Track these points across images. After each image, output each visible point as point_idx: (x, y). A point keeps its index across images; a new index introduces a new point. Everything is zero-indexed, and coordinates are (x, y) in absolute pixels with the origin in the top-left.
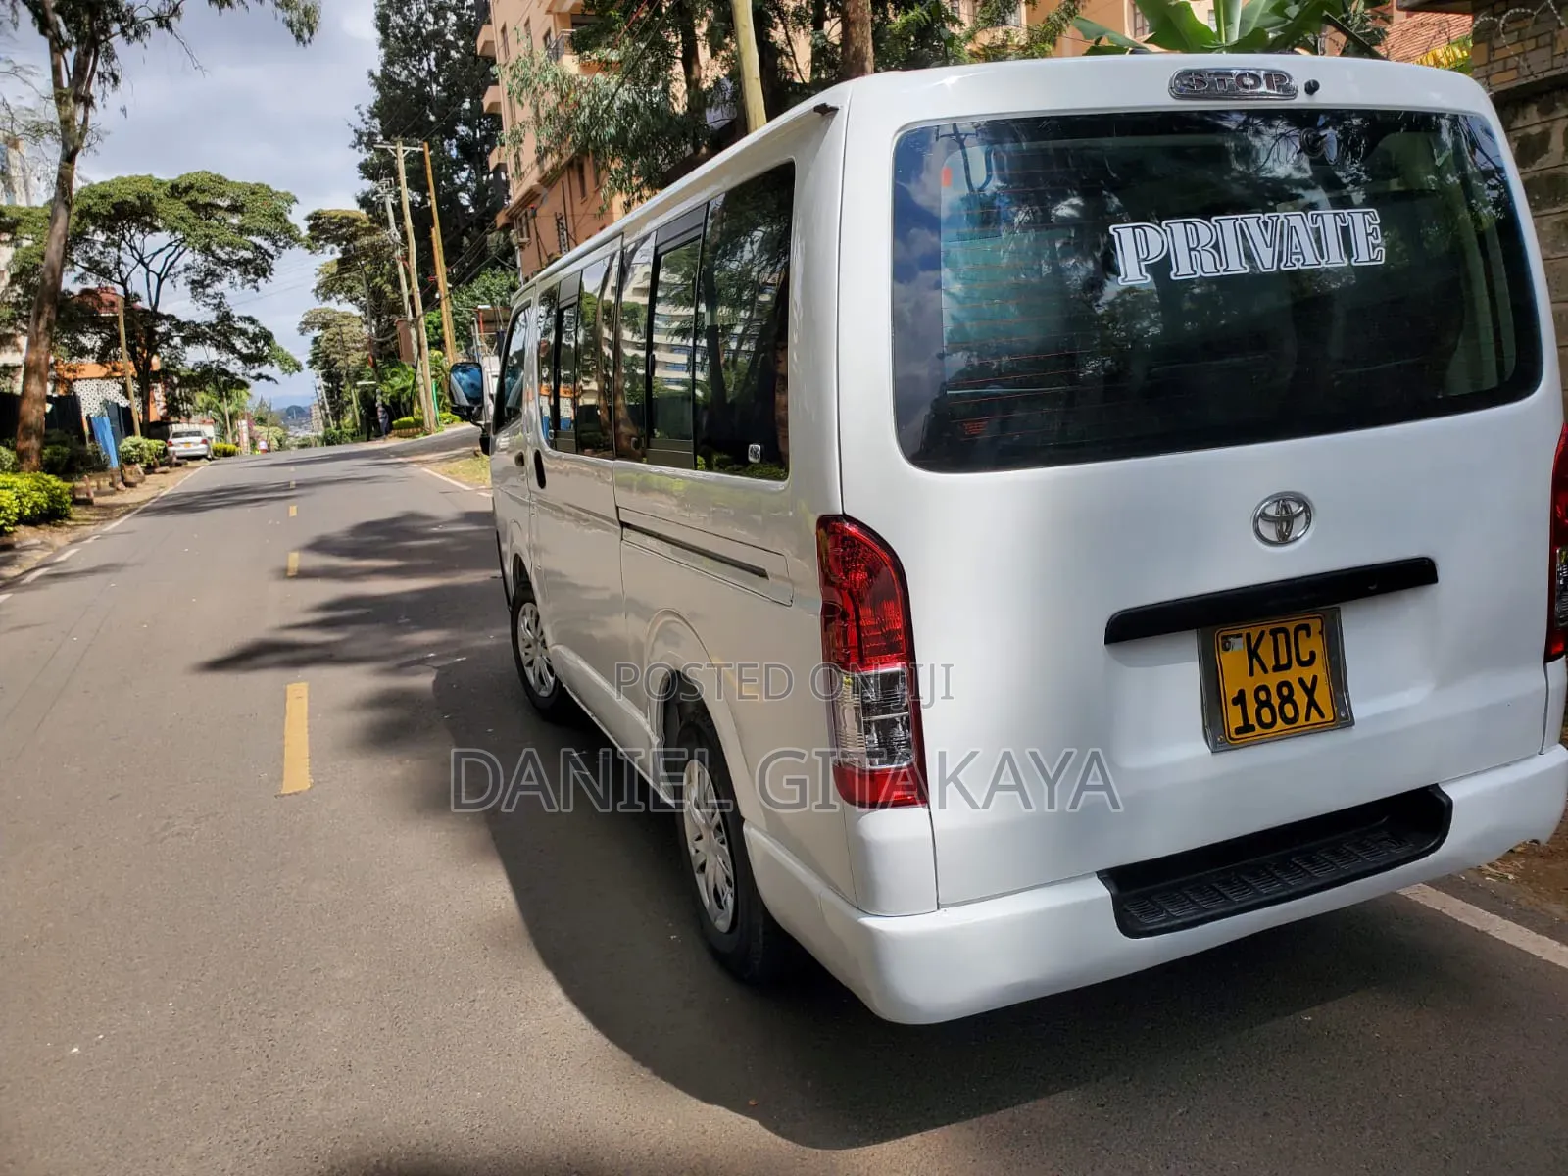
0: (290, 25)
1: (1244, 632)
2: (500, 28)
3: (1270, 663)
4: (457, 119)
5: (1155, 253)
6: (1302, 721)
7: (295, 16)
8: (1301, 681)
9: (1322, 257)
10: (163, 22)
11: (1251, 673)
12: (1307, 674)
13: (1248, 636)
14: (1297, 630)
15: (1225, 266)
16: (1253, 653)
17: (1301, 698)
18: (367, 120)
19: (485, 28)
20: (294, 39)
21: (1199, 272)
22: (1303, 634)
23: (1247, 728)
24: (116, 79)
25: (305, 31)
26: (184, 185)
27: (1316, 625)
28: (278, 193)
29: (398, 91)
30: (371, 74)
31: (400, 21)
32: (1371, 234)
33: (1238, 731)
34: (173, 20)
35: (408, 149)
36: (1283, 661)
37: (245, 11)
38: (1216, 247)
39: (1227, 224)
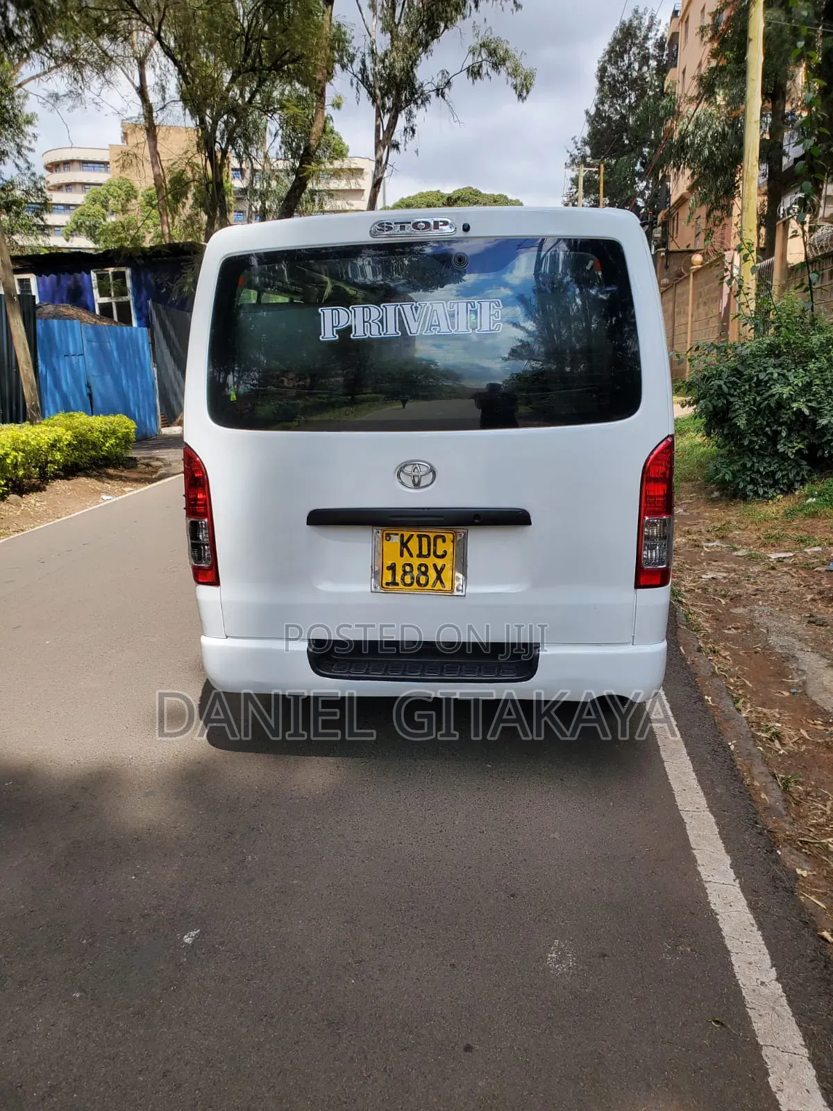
0: (515, 88)
1: (400, 533)
2: (682, 70)
3: (415, 551)
4: (644, 143)
5: (343, 323)
6: (429, 587)
7: (518, 81)
8: (435, 566)
9: (453, 328)
10: (440, 92)
11: (402, 555)
12: (440, 563)
13: (402, 536)
14: (436, 538)
15: (385, 331)
16: (404, 545)
17: (432, 574)
18: (579, 146)
19: (672, 71)
20: (516, 97)
21: (368, 334)
22: (439, 541)
23: (394, 583)
24: (413, 131)
25: (525, 91)
26: (454, 198)
27: (449, 537)
28: (511, 200)
29: (604, 125)
30: (587, 113)
31: (614, 71)
32: (493, 315)
33: (387, 584)
34: (446, 90)
35: (587, 169)
36: (425, 552)
37: (489, 80)
38: (381, 321)
39: (390, 308)
